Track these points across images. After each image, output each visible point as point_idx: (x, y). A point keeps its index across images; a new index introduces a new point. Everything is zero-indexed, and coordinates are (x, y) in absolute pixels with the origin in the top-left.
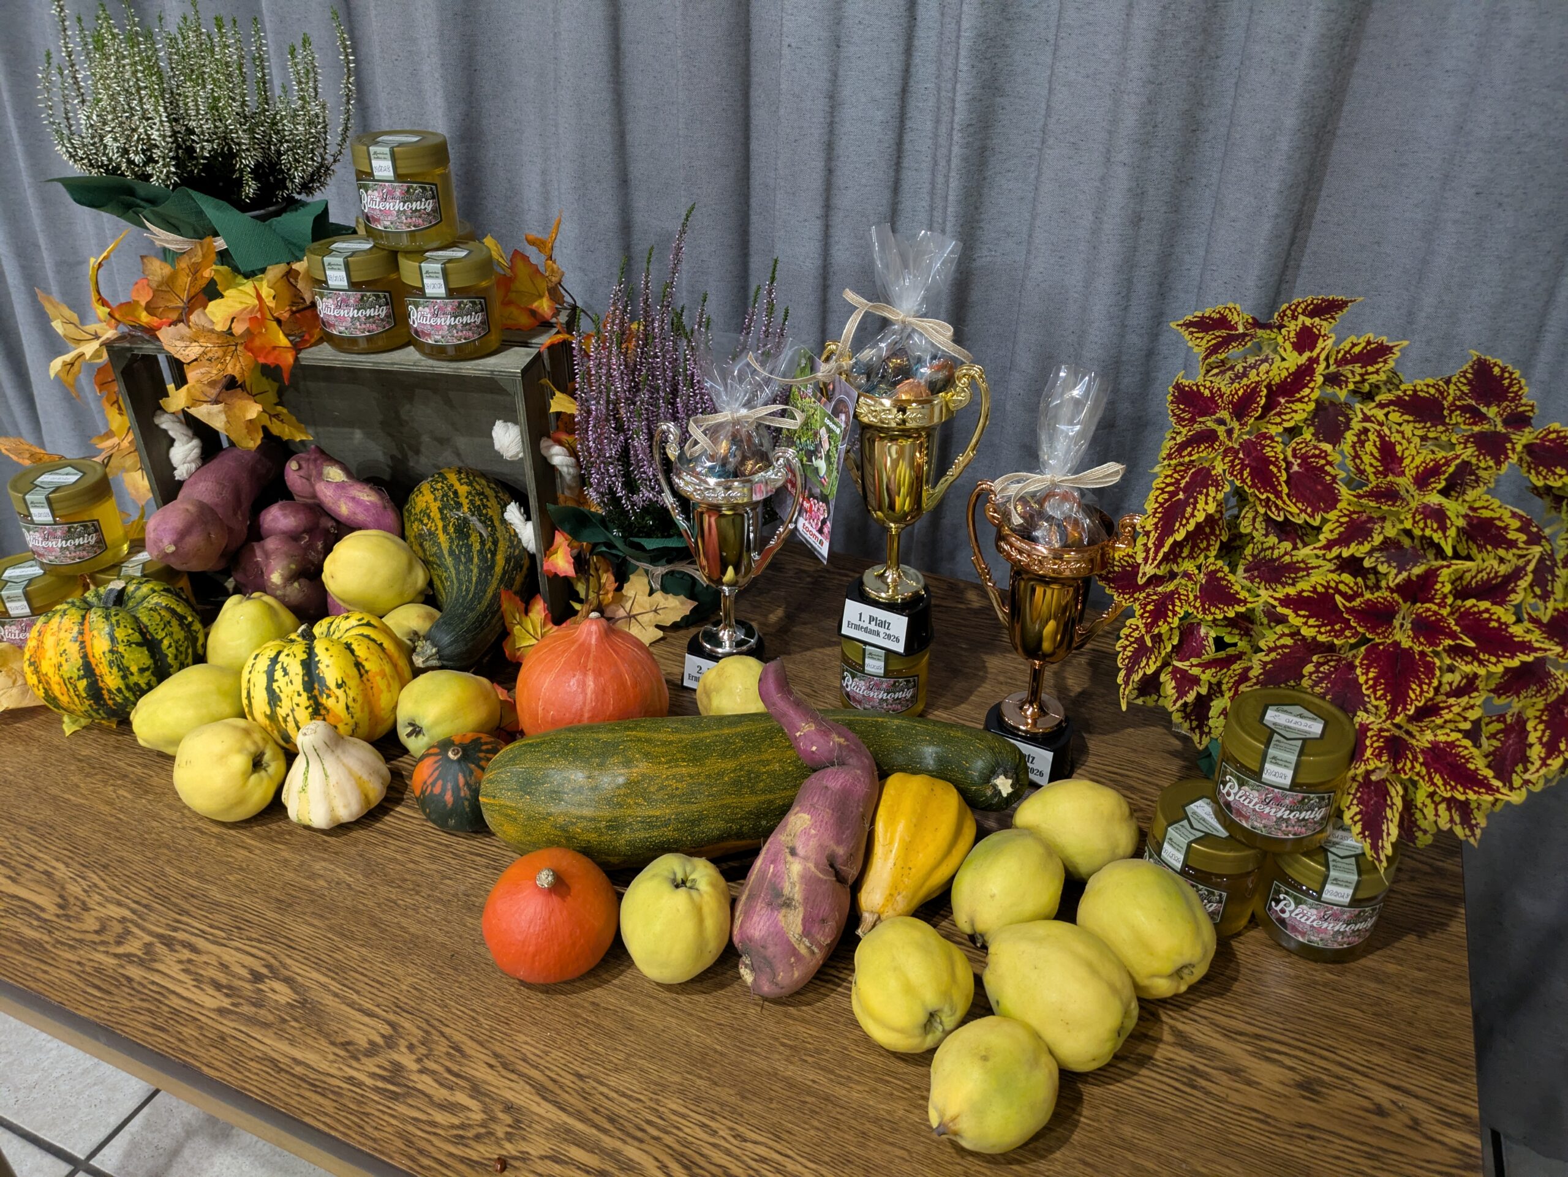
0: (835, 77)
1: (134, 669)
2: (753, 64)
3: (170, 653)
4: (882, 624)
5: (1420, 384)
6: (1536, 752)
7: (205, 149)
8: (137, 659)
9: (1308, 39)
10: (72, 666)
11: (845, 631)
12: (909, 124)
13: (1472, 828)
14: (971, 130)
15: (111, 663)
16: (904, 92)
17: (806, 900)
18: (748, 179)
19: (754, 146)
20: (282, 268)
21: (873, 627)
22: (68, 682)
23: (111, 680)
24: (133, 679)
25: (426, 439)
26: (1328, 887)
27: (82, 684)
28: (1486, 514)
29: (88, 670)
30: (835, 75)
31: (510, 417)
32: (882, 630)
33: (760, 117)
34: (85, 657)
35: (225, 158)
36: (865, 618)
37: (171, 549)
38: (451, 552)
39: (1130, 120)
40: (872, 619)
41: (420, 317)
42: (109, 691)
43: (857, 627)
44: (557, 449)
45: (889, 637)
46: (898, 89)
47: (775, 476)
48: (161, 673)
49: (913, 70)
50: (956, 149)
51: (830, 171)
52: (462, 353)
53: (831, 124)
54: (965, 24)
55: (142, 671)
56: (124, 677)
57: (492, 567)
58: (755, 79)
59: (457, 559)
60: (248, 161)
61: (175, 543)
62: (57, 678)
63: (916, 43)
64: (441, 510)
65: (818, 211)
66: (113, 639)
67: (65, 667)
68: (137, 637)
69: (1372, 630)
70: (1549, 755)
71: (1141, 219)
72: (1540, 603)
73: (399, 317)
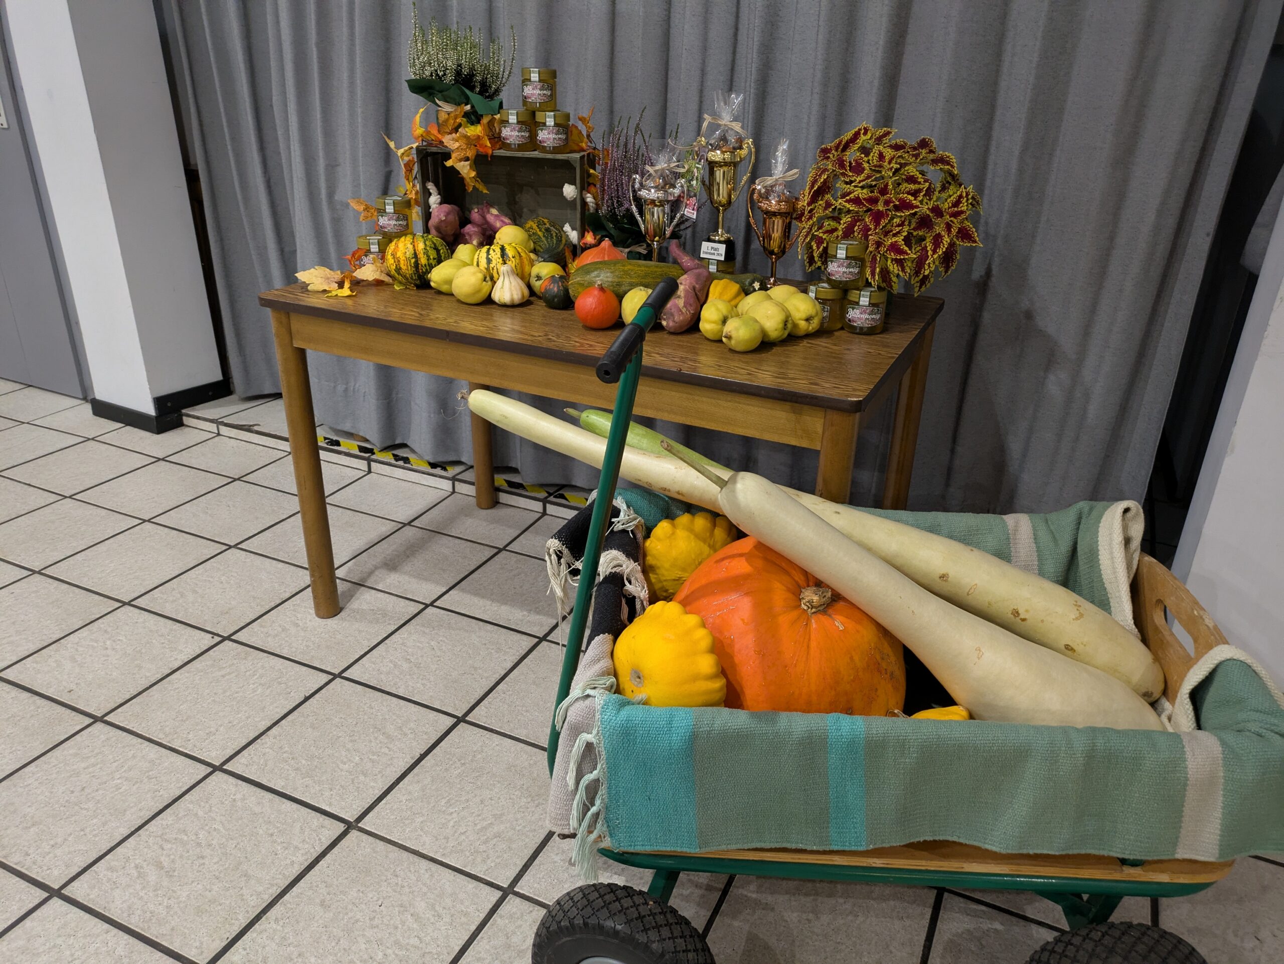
0: (704, 62)
1: (432, 257)
2: (670, 60)
3: (443, 255)
4: (716, 249)
5: (898, 141)
6: (930, 253)
7: (465, 71)
8: (433, 254)
9: (881, 43)
10: (410, 254)
11: (702, 255)
12: (734, 84)
13: (905, 273)
14: (759, 82)
15: (424, 253)
16: (732, 70)
17: (685, 297)
18: (666, 110)
19: (669, 95)
20: (490, 117)
21: (713, 251)
22: (408, 259)
23: (423, 261)
24: (431, 261)
25: (525, 210)
26: (861, 299)
27: (413, 261)
28: (912, 174)
29: (415, 255)
30: (704, 61)
31: (572, 182)
32: (716, 252)
33: (672, 83)
34: (415, 250)
35: (471, 75)
36: (710, 248)
37: (444, 218)
38: (544, 236)
39: (819, 75)
40: (712, 248)
41: (542, 135)
42: (422, 266)
43: (706, 253)
44: (589, 195)
45: (718, 254)
46: (730, 68)
47: (677, 191)
48: (439, 261)
49: (736, 61)
50: (752, 91)
51: (701, 102)
52: (556, 150)
53: (702, 82)
54: (755, 39)
55: (434, 259)
56: (428, 260)
57: (561, 241)
58: (670, 67)
59: (547, 238)
60: (479, 78)
61: (446, 216)
62: (404, 258)
63: (737, 50)
64: (538, 226)
65: (696, 118)
66: (425, 244)
67: (408, 253)
68: (433, 246)
69: (871, 205)
70: (934, 254)
71: (825, 117)
72: (929, 202)
73: (533, 136)
